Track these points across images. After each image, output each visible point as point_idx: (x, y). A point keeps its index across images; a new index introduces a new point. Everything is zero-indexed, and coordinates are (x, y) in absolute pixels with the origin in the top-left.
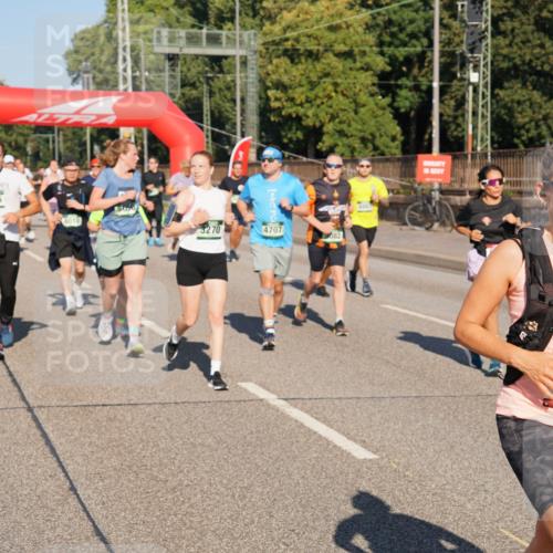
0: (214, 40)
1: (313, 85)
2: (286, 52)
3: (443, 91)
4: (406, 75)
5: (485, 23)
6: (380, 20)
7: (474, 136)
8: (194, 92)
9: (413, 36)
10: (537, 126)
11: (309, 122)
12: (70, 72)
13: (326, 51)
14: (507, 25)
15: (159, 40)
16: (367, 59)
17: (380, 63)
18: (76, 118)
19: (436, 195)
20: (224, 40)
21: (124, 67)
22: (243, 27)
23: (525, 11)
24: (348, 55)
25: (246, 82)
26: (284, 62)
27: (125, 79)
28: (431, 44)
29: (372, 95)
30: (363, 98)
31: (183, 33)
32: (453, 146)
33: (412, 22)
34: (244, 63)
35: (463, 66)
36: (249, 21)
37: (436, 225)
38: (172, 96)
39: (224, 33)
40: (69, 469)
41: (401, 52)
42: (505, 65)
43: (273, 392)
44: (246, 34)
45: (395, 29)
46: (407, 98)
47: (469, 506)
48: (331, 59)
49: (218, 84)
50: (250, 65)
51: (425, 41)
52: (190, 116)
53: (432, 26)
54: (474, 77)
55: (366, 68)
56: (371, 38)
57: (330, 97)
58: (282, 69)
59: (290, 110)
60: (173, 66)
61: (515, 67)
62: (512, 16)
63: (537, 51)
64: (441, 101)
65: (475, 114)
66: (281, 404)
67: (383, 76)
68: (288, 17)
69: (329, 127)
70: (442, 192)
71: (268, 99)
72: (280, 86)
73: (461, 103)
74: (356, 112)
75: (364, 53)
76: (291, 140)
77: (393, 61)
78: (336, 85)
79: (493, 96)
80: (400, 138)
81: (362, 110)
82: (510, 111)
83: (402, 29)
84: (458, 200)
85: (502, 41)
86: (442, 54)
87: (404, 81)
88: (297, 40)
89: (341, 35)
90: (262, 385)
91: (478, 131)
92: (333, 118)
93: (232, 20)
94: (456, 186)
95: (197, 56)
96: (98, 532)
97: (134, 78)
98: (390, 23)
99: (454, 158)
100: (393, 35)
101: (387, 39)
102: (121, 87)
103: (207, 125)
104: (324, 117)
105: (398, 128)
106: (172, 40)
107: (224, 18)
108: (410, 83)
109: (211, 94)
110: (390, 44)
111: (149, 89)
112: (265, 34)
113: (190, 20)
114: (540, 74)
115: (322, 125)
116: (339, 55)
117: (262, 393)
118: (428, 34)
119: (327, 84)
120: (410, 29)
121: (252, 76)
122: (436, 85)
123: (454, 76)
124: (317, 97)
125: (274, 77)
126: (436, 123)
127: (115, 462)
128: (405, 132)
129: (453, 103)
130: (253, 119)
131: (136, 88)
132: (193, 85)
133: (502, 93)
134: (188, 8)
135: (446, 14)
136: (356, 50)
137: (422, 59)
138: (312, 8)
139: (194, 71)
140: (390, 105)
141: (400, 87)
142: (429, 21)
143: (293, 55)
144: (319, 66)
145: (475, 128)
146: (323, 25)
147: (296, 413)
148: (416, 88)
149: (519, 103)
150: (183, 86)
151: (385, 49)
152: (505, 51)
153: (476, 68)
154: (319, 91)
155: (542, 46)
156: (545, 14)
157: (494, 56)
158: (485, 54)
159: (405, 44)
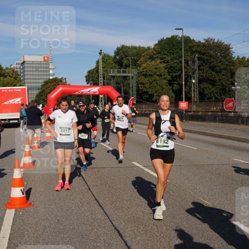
0: (124, 72)
1: (151, 83)
2: (144, 75)
3: (185, 85)
4: (176, 80)
5: (196, 67)
6: (168, 66)
7: (194, 96)
8: (119, 86)
9: (177, 70)
10: (211, 94)
11: (150, 93)
12: (87, 81)
13: (154, 74)
14: (202, 68)
15: (110, 72)
16: (165, 76)
17: (169, 77)
18: (88, 93)
19: (184, 112)
20: (127, 72)
21: (101, 80)
22: (132, 68)
23: (206, 64)
24: (160, 75)
25: (133, 83)
26: (143, 77)
27: (101, 82)
28: (182, 73)
29: (167, 86)
30: (164, 86)
31: (116, 70)
32: (188, 99)
33: (177, 66)
34: (132, 77)
35: (191, 78)
36: (134, 67)
37: (184, 120)
38: (113, 87)
39: (127, 70)
40: (88, 184)
41: (174, 75)
42: (201, 78)
43: (141, 164)
44: (133, 70)
45: (172, 69)
46: (176, 87)
47: (192, 193)
48: (156, 76)
49: (125, 83)
50: (134, 78)
51: (180, 72)
52: (118, 92)
53: (182, 68)
54: (194, 81)
55: (165, 79)
56: (166, 71)
57: (155, 86)
58: (143, 79)
59: (145, 90)
60: (114, 79)
61: (204, 78)
62: (203, 66)
63: (210, 74)
64: (185, 87)
65: (194, 91)
66: (143, 167)
67: (170, 81)
68: (144, 65)
69: (155, 94)
70: (186, 111)
71: (139, 87)
72: (142, 83)
73: (190, 88)
74: (162, 90)
75: (164, 75)
76: (145, 98)
77: (172, 77)
78: (157, 83)
79: (199, 86)
80: (174, 97)
81: (164, 90)
82: (203, 90)
83: (174, 68)
84: (190, 113)
85: (201, 72)
86: (185, 75)
87: (175, 82)
88: (146, 71)
89: (158, 70)
90: (138, 163)
91: (195, 95)
92: (156, 92)
93: (129, 66)
94: (189, 110)
95: (120, 76)
96: (96, 200)
97: (103, 82)
98: (171, 67)
99: (189, 102)
100: (172, 70)
101: (170, 71)
102: (100, 85)
103: (123, 95)
104: (154, 92)
105: (174, 95)
106: (113, 72)
107: (127, 66)
108: (176, 83)
109: (124, 86)
110: (171, 73)
111: (107, 85)
112: (138, 70)
113: (118, 67)
114: (211, 80)
115: (153, 94)
116: (158, 75)
117: (138, 165)
118: (181, 70)
119: (155, 83)
120: (176, 68)
121: (135, 81)
122: (183, 83)
123: (188, 81)
124: (152, 86)
125: (141, 81)
126: (184, 93)
127: (100, 182)
128: (176, 95)
129: (188, 88)
130: (135, 92)
131: (104, 85)
132: (119, 84)
133: (201, 85)
134: (118, 64)
135: (186, 65)
136: (162, 74)
137: (180, 76)
138: (150, 63)
139: (119, 80)
140: (172, 88)
141: (174, 84)
142: (181, 66)
143: (145, 75)
144: (152, 78)
145: (194, 94)
146: (153, 67)
147: (147, 170)
148: (178, 84)
149: (206, 88)
150: (116, 84)
151: (170, 74)
152: (201, 74)
153: (194, 79)
154: (152, 85)
155: (211, 73)
156: (211, 65)
157: (199, 75)
158: (196, 75)
159: (175, 72)
